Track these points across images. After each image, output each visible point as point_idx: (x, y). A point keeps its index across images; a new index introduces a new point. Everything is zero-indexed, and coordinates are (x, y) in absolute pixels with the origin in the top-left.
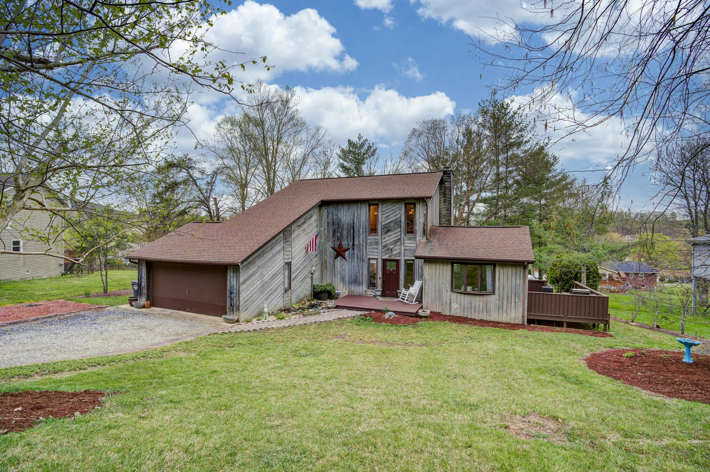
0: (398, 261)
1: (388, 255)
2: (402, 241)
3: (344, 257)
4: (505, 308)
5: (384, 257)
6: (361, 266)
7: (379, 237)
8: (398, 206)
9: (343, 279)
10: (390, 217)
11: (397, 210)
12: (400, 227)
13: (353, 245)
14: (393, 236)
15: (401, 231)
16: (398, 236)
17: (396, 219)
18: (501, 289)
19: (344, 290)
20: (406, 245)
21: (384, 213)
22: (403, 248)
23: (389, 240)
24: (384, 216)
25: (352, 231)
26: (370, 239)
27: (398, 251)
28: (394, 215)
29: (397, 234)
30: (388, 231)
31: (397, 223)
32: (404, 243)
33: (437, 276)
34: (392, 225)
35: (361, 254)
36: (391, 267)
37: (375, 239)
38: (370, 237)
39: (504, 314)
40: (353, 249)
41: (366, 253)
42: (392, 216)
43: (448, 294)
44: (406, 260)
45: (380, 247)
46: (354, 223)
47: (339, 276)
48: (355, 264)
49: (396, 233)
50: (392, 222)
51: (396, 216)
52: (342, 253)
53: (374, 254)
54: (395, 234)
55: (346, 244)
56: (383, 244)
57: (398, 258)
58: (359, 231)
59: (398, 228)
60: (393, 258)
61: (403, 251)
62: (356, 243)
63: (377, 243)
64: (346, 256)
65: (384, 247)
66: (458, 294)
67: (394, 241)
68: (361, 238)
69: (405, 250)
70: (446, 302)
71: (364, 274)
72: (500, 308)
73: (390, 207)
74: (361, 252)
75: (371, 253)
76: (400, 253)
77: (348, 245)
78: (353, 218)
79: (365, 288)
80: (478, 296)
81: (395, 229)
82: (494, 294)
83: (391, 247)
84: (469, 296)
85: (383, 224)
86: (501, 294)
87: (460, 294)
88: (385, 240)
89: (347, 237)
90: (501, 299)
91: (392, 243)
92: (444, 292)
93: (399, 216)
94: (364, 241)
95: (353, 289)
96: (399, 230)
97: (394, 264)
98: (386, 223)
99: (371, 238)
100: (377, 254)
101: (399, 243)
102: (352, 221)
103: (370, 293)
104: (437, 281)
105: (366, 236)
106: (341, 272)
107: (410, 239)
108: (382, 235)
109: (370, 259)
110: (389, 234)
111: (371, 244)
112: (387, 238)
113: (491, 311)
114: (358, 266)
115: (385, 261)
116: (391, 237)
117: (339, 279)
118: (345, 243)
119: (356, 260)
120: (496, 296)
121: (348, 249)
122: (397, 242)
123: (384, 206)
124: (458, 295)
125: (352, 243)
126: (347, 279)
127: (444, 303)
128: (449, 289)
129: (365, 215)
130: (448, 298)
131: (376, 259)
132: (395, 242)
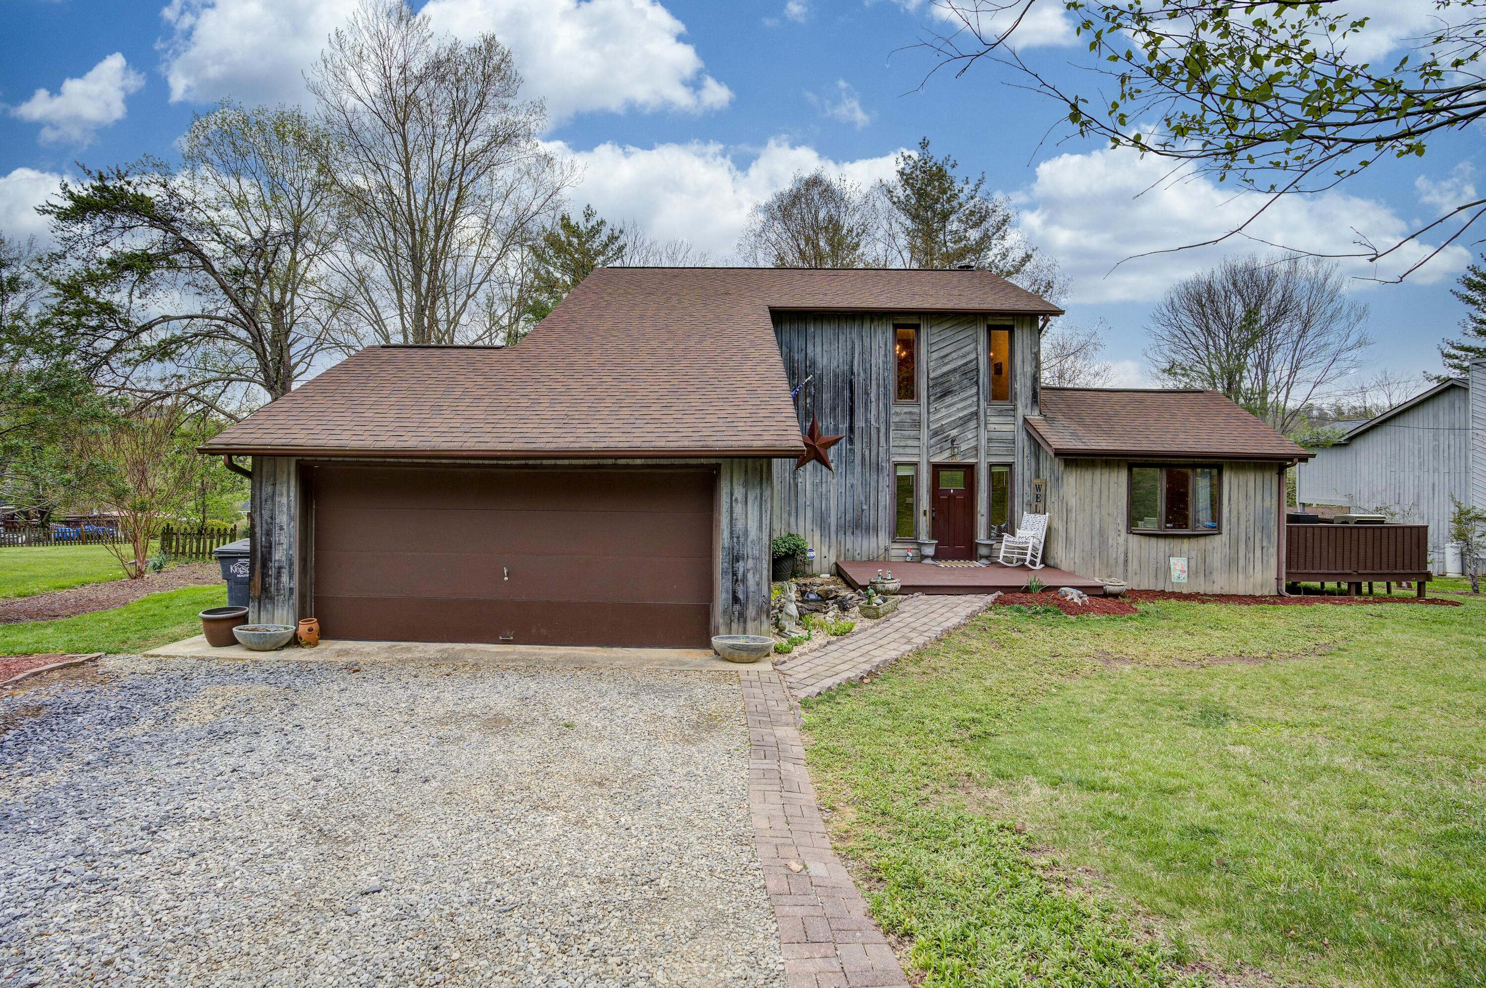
0: (970, 470)
1: (947, 454)
2: (982, 418)
3: (824, 462)
4: (1242, 562)
5: (937, 459)
6: (873, 484)
7: (924, 410)
8: (970, 332)
9: (822, 522)
10: (950, 358)
11: (968, 341)
12: (977, 383)
13: (851, 429)
14: (960, 406)
15: (978, 393)
16: (970, 406)
17: (966, 364)
18: (1234, 520)
19: (825, 550)
20: (991, 427)
21: (934, 348)
22: (984, 436)
23: (949, 416)
24: (935, 355)
25: (847, 393)
26: (896, 414)
27: (973, 443)
28: (961, 353)
29: (969, 402)
30: (946, 394)
31: (969, 373)
32: (986, 424)
33: (1096, 498)
34: (954, 378)
35: (874, 453)
36: (953, 483)
37: (910, 413)
38: (898, 410)
39: (1241, 576)
40: (851, 441)
41: (888, 451)
42: (954, 355)
43: (1121, 540)
44: (991, 465)
45: (924, 434)
46: (852, 373)
47: (809, 514)
48: (855, 479)
49: (966, 399)
50: (955, 370)
51: (964, 356)
52: (821, 451)
53: (908, 451)
54: (962, 400)
55: (832, 426)
56: (933, 427)
57: (972, 460)
58: (867, 394)
59: (970, 387)
60: (958, 460)
61: (983, 442)
62: (859, 423)
63: (917, 424)
64: (831, 458)
65: (936, 434)
66: (1143, 538)
67: (960, 418)
68: (874, 412)
69: (990, 440)
70: (1116, 559)
71: (882, 504)
72: (1232, 563)
73: (949, 333)
74: (874, 448)
75: (901, 451)
76: (976, 448)
77: (836, 429)
78: (849, 359)
79: (884, 539)
80: (1186, 541)
81: (963, 389)
82: (1220, 533)
83: (954, 433)
84: (1168, 541)
85: (932, 376)
86: (1234, 532)
87: (1147, 539)
88: (939, 416)
89: (834, 409)
90: (1234, 544)
91: (954, 425)
92: (1112, 534)
93: (973, 356)
94: (882, 419)
95: (849, 545)
96: (974, 390)
97: (960, 475)
98: (939, 372)
99: (901, 411)
100: (916, 451)
101: (973, 424)
102: (846, 368)
103: (898, 551)
104: (1095, 510)
105: (886, 405)
106: (817, 503)
107: (1001, 413)
108: (929, 403)
109: (897, 465)
110: (949, 400)
111: (900, 426)
112: (943, 412)
113: (1215, 573)
114: (865, 484)
115: (936, 468)
116: (954, 409)
117: (809, 521)
118: (826, 425)
119: (858, 469)
120: (1224, 537)
121: (835, 442)
122: (969, 420)
123: (935, 330)
124: (1144, 541)
125: (847, 425)
126: (833, 520)
127: (1112, 561)
128: (1123, 527)
129: (882, 352)
130: (1121, 549)
131: (915, 464)
132: (964, 422)
